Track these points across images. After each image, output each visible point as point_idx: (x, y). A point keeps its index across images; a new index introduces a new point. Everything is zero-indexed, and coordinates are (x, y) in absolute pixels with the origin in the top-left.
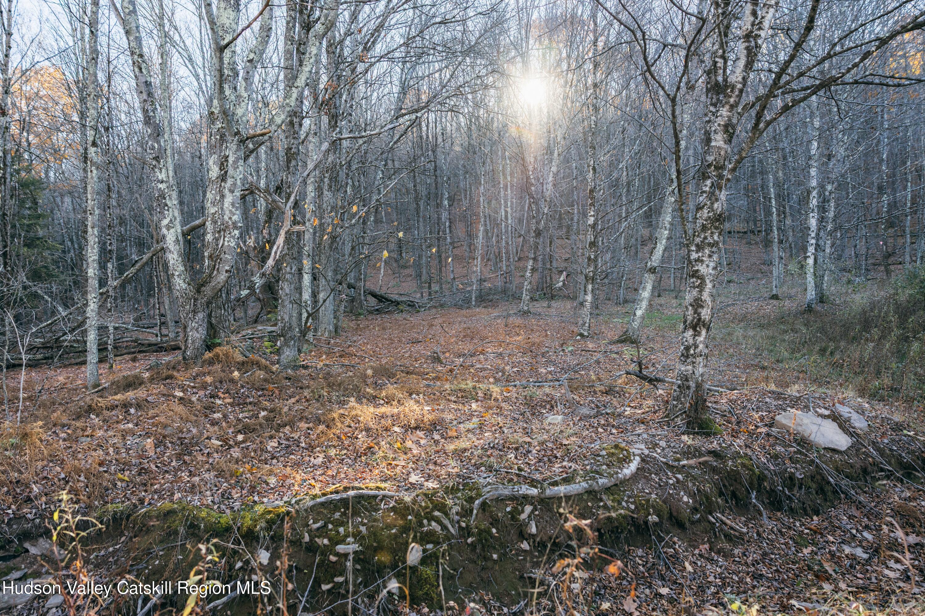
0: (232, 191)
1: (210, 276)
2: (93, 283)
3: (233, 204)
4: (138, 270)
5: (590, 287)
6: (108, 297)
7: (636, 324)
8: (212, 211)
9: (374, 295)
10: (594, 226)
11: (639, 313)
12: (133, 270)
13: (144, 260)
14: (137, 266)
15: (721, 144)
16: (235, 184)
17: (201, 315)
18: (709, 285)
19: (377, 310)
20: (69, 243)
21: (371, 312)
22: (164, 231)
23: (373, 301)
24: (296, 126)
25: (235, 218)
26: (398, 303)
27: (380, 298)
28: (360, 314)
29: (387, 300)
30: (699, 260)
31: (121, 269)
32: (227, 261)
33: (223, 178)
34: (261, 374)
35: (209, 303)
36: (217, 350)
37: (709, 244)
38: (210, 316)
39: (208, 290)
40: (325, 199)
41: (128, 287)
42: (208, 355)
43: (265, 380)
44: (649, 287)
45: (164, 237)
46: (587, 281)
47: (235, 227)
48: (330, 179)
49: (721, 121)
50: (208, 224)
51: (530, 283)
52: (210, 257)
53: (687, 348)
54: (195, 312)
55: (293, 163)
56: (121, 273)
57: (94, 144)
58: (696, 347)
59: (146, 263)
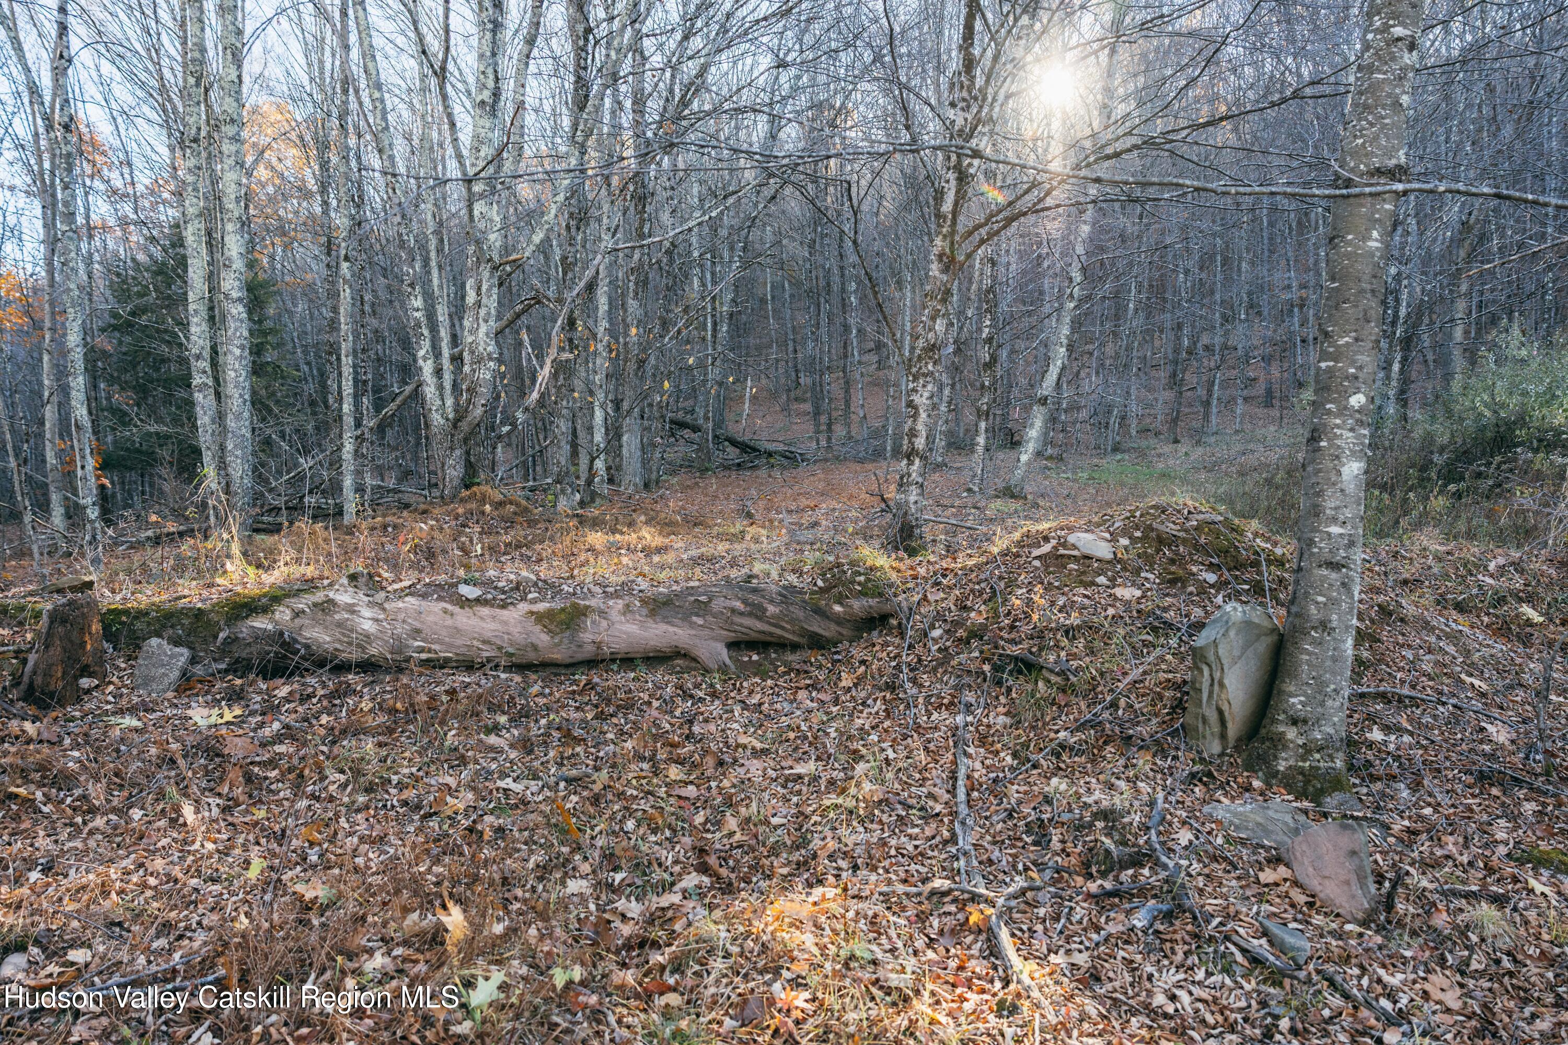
0: (486, 321)
1: (466, 411)
2: (349, 421)
3: (487, 335)
4: (399, 407)
5: (983, 425)
6: (364, 440)
7: (1019, 473)
8: (470, 340)
9: (734, 443)
10: (989, 340)
11: (1024, 458)
12: (393, 406)
13: (407, 393)
14: (399, 400)
15: (937, 273)
16: (489, 313)
17: (458, 452)
18: (923, 415)
19: (739, 465)
20: (306, 368)
21: (727, 468)
22: (421, 362)
23: (732, 452)
24: (573, 230)
25: (490, 349)
26: (770, 454)
27: (745, 447)
28: (707, 469)
29: (754, 450)
30: (915, 390)
31: (378, 406)
32: (483, 394)
33: (479, 304)
34: (512, 508)
35: (466, 440)
36: (475, 489)
37: (924, 375)
38: (468, 453)
39: (464, 426)
40: (630, 310)
41: (389, 433)
42: (465, 493)
43: (515, 513)
44: (1038, 423)
45: (421, 369)
46: (979, 417)
47: (491, 359)
48: (636, 284)
49: (936, 251)
50: (465, 354)
51: (947, 422)
52: (468, 390)
53: (902, 478)
54: (452, 449)
55: (570, 275)
56: (378, 409)
57: (346, 258)
58: (909, 475)
59: (410, 397)
